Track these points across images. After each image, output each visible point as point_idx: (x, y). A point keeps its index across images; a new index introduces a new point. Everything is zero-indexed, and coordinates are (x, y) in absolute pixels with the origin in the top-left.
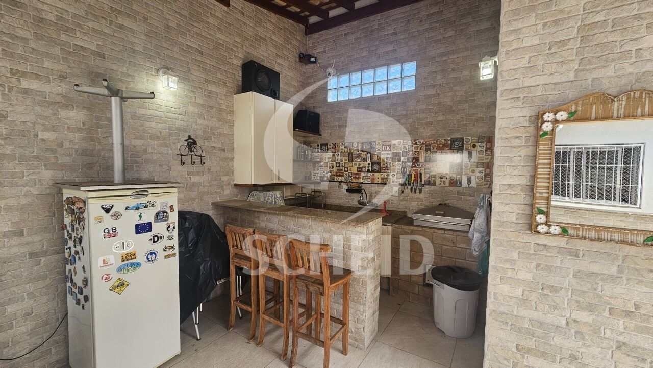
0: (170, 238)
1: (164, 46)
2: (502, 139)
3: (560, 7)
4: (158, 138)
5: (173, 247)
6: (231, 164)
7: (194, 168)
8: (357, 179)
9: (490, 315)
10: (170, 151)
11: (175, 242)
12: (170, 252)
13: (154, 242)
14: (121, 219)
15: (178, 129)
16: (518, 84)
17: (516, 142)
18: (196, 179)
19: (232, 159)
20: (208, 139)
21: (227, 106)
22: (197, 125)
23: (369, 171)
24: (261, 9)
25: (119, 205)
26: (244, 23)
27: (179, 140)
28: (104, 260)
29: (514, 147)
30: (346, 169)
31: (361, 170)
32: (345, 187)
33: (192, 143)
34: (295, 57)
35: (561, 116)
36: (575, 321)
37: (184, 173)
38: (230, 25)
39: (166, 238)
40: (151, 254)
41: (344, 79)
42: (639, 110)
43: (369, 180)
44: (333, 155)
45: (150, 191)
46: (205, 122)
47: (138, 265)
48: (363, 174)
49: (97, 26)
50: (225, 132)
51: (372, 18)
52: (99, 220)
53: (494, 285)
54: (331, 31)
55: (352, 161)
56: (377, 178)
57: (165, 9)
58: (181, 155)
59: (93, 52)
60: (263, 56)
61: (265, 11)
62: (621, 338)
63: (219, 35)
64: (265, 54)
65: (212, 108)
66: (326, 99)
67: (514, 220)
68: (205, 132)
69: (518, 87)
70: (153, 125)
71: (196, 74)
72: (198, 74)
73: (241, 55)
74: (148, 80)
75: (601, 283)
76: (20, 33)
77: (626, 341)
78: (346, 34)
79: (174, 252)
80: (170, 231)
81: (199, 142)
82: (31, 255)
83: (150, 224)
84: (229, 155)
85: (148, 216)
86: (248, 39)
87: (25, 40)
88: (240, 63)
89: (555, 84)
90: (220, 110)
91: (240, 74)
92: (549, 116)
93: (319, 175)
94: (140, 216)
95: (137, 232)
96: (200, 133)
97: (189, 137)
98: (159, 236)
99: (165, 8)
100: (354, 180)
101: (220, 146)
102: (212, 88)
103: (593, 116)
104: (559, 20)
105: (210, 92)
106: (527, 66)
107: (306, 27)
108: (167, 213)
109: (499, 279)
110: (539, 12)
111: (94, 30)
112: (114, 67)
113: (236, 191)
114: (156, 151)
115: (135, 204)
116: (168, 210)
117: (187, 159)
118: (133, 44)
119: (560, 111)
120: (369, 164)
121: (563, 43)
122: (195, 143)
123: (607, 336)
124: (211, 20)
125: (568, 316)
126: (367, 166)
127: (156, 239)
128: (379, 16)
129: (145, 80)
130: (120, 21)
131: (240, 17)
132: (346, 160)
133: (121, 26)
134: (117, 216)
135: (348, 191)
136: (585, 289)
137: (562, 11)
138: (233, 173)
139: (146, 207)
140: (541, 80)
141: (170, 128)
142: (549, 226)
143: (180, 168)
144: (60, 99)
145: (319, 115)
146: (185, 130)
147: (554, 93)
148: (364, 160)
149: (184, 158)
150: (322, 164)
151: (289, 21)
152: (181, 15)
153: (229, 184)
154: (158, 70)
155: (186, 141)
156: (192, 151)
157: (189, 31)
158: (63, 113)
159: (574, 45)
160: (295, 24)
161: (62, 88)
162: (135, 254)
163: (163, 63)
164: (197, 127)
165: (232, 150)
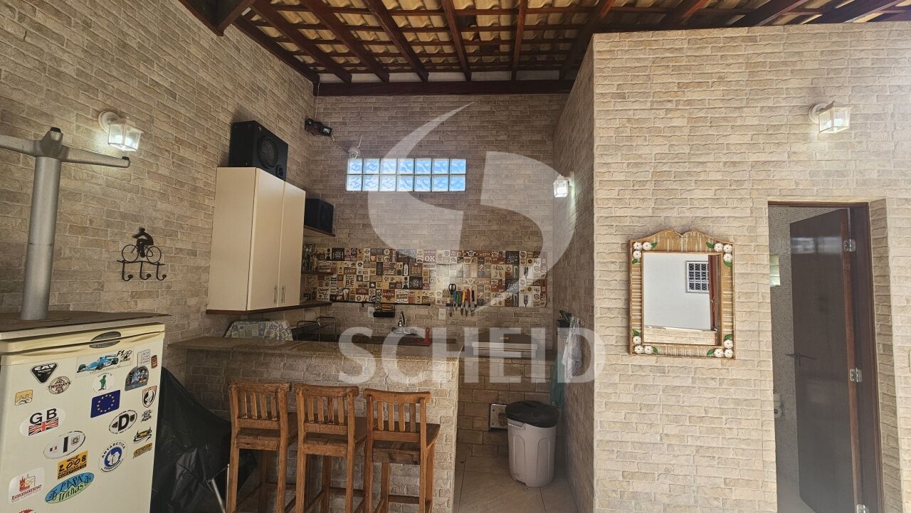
0: (147, 416)
1: (115, 74)
2: (600, 262)
3: (640, 152)
4: (84, 230)
5: (149, 432)
6: (203, 277)
7: (145, 286)
8: (388, 298)
9: (598, 446)
10: (105, 255)
11: (152, 424)
12: (143, 443)
13: (121, 428)
14: (69, 391)
15: (124, 216)
16: (611, 213)
17: (612, 267)
18: (144, 304)
19: (207, 270)
20: (172, 235)
21: (206, 184)
22: (156, 211)
23: (405, 287)
24: (262, 49)
25: (66, 365)
26: (239, 64)
27: (122, 235)
28: (23, 482)
29: (611, 271)
30: (373, 285)
31: (394, 286)
32: (371, 309)
33: (144, 242)
34: (301, 122)
35: (647, 246)
36: (667, 435)
37: (125, 295)
38: (219, 62)
39: (140, 417)
40: (113, 452)
41: (372, 164)
42: (696, 247)
43: (406, 300)
44: (353, 264)
45: (124, 333)
46: (170, 208)
47: (89, 478)
48: (398, 291)
50: (200, 225)
51: (413, 98)
52: (24, 398)
53: (599, 413)
54: (356, 99)
55: (382, 274)
56: (416, 296)
57: (122, 17)
58: (124, 262)
60: (261, 115)
61: (268, 53)
62: (698, 443)
63: (202, 74)
64: (264, 113)
65: (182, 184)
66: (344, 186)
67: (614, 343)
68: (167, 223)
69: (611, 215)
70: (78, 207)
71: (163, 127)
72: (166, 128)
73: (231, 109)
74: (78, 127)
75: (682, 394)
77: (702, 444)
78: (375, 109)
79: (149, 442)
80: (148, 404)
81: (157, 240)
83: (117, 394)
84: (203, 264)
85: (116, 379)
86: (242, 88)
88: (228, 120)
89: (639, 217)
90: (195, 189)
91: (228, 137)
92: (637, 245)
93: (329, 293)
94: (103, 382)
95: (95, 413)
96: (160, 224)
97: (142, 230)
98: (130, 414)
99: (124, 15)
100: (384, 300)
101: (189, 247)
102: (185, 153)
103: (668, 248)
104: (639, 163)
105: (182, 159)
106: (617, 197)
107: (315, 85)
108: (146, 370)
109: (604, 406)
110: (624, 152)
112: (16, 96)
113: (208, 321)
114: (78, 255)
115: (96, 359)
116: (148, 366)
117: (134, 269)
118: (59, 61)
119: (645, 242)
120: (406, 279)
121: (643, 183)
122: (150, 241)
123: (689, 443)
124: (193, 50)
125: (661, 432)
126: (403, 280)
127: (124, 420)
128: (421, 98)
129: (74, 126)
130: (40, 18)
131: (233, 53)
132: (372, 272)
133: (40, 28)
134: (60, 386)
135: (376, 315)
136: (671, 403)
137: (640, 156)
138: (206, 293)
139: (114, 362)
140: (629, 212)
141: (110, 213)
142: (644, 347)
143: (120, 285)
145: (333, 206)
146: (136, 218)
147: (640, 225)
148: (400, 273)
149: (129, 268)
150: (334, 276)
151: (296, 72)
152: (147, 31)
153: (198, 311)
154: (98, 113)
155: (136, 237)
156: (143, 255)
157: (158, 58)
159: (650, 186)
160: (303, 78)
162: (84, 458)
163: (108, 102)
164: (156, 215)
165: (208, 254)
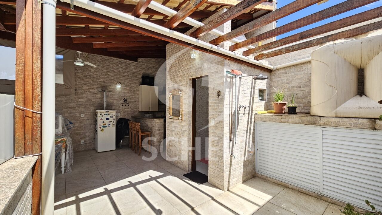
0: (114, 122)
1: (119, 77)
4: (116, 99)
5: (114, 124)
6: (138, 106)
7: (126, 107)
10: (119, 103)
13: (110, 122)
14: (103, 117)
15: (122, 97)
17: (168, 99)
18: (126, 110)
19: (138, 104)
20: (130, 99)
21: (137, 89)
24: (150, 59)
26: (143, 65)
27: (122, 100)
28: (100, 125)
33: (125, 100)
35: (171, 94)
38: (138, 66)
39: (113, 122)
40: (109, 125)
42: (177, 93)
45: (109, 111)
46: (129, 94)
47: (106, 127)
49: (103, 76)
50: (136, 97)
52: (99, 117)
58: (122, 103)
59: (103, 82)
63: (134, 70)
64: (151, 72)
65: (132, 90)
68: (129, 97)
71: (127, 82)
73: (141, 74)
74: (114, 86)
75: (176, 128)
76: (90, 81)
79: (114, 125)
81: (128, 100)
82: (90, 124)
83: (109, 118)
85: (109, 117)
86: (144, 69)
87: (91, 82)
88: (141, 76)
90: (134, 90)
91: (141, 80)
94: (107, 117)
95: (106, 120)
97: (125, 98)
101: (134, 100)
104: (172, 74)
105: (131, 86)
106: (169, 83)
111: (103, 77)
112: (107, 84)
114: (116, 103)
115: (106, 114)
116: (113, 116)
117: (124, 104)
118: (111, 78)
122: (126, 100)
130: (108, 74)
131: (141, 63)
134: (102, 116)
138: (138, 108)
139: (108, 115)
141: (120, 97)
143: (122, 107)
144: (96, 93)
152: (123, 68)
153: (137, 111)
154: (117, 83)
156: (125, 102)
157: (125, 71)
158: (97, 95)
161: (97, 90)
163: (118, 81)
164: (127, 96)
165: (138, 101)
